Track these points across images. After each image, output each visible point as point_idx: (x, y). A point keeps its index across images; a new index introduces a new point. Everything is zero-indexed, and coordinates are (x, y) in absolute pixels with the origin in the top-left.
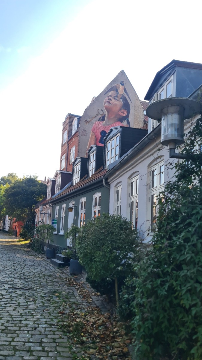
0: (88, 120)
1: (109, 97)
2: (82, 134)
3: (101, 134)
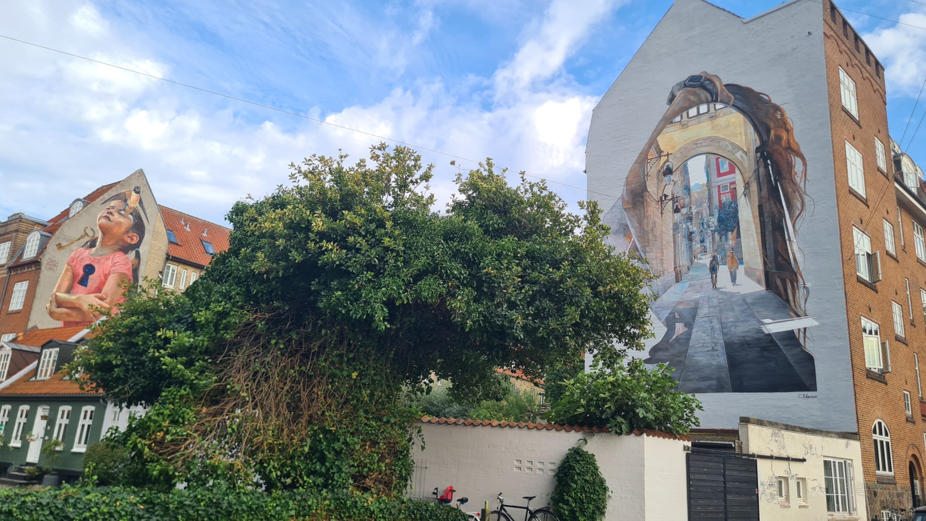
3: (84, 270)
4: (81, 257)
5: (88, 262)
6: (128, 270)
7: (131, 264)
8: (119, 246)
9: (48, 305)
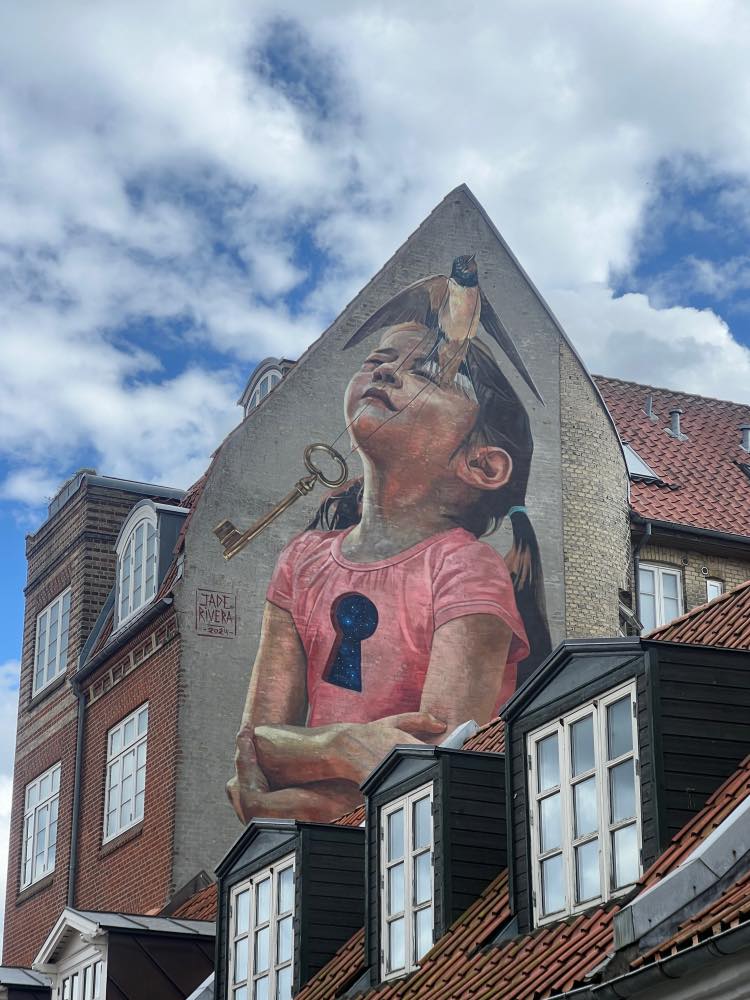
0: (244, 522)
1: (377, 362)
2: (204, 622)
3: (337, 620)
4: (315, 569)
5: (343, 588)
6: (500, 597)
7: (506, 575)
8: (446, 504)
9: (231, 783)
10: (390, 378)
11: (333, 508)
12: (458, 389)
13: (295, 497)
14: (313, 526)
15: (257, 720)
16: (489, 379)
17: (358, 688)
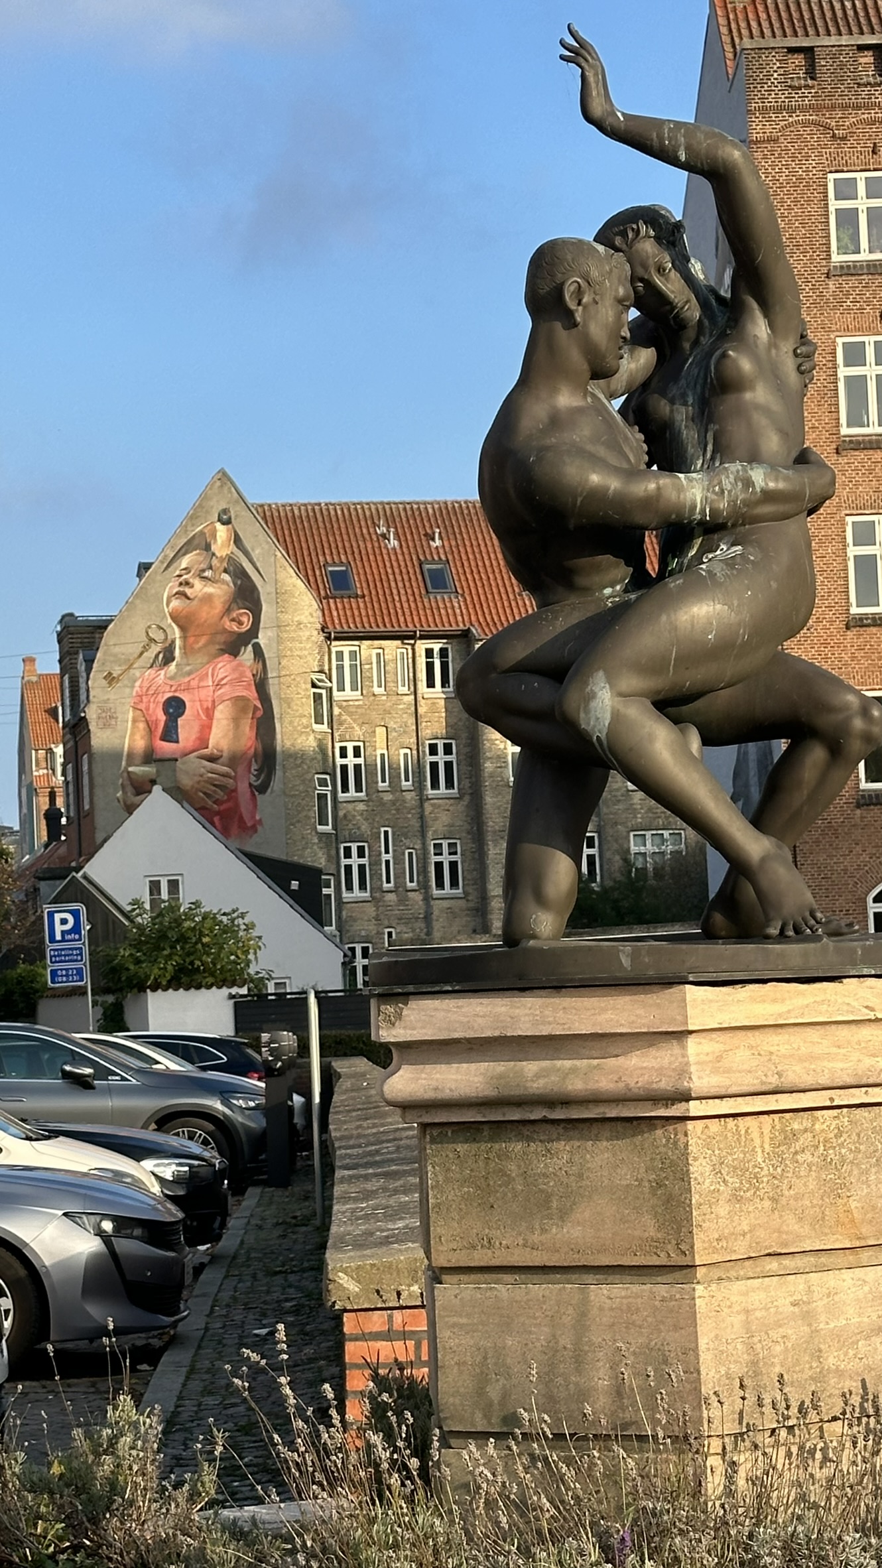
0: (116, 670)
1: (180, 576)
2: (101, 722)
3: (166, 712)
4: (153, 688)
5: (168, 695)
6: (248, 688)
7: (250, 676)
8: (219, 644)
9: (118, 795)
10: (187, 583)
11: (161, 656)
12: (224, 582)
13: (141, 654)
14: (151, 667)
15: (129, 764)
16: (239, 574)
17: (177, 742)
